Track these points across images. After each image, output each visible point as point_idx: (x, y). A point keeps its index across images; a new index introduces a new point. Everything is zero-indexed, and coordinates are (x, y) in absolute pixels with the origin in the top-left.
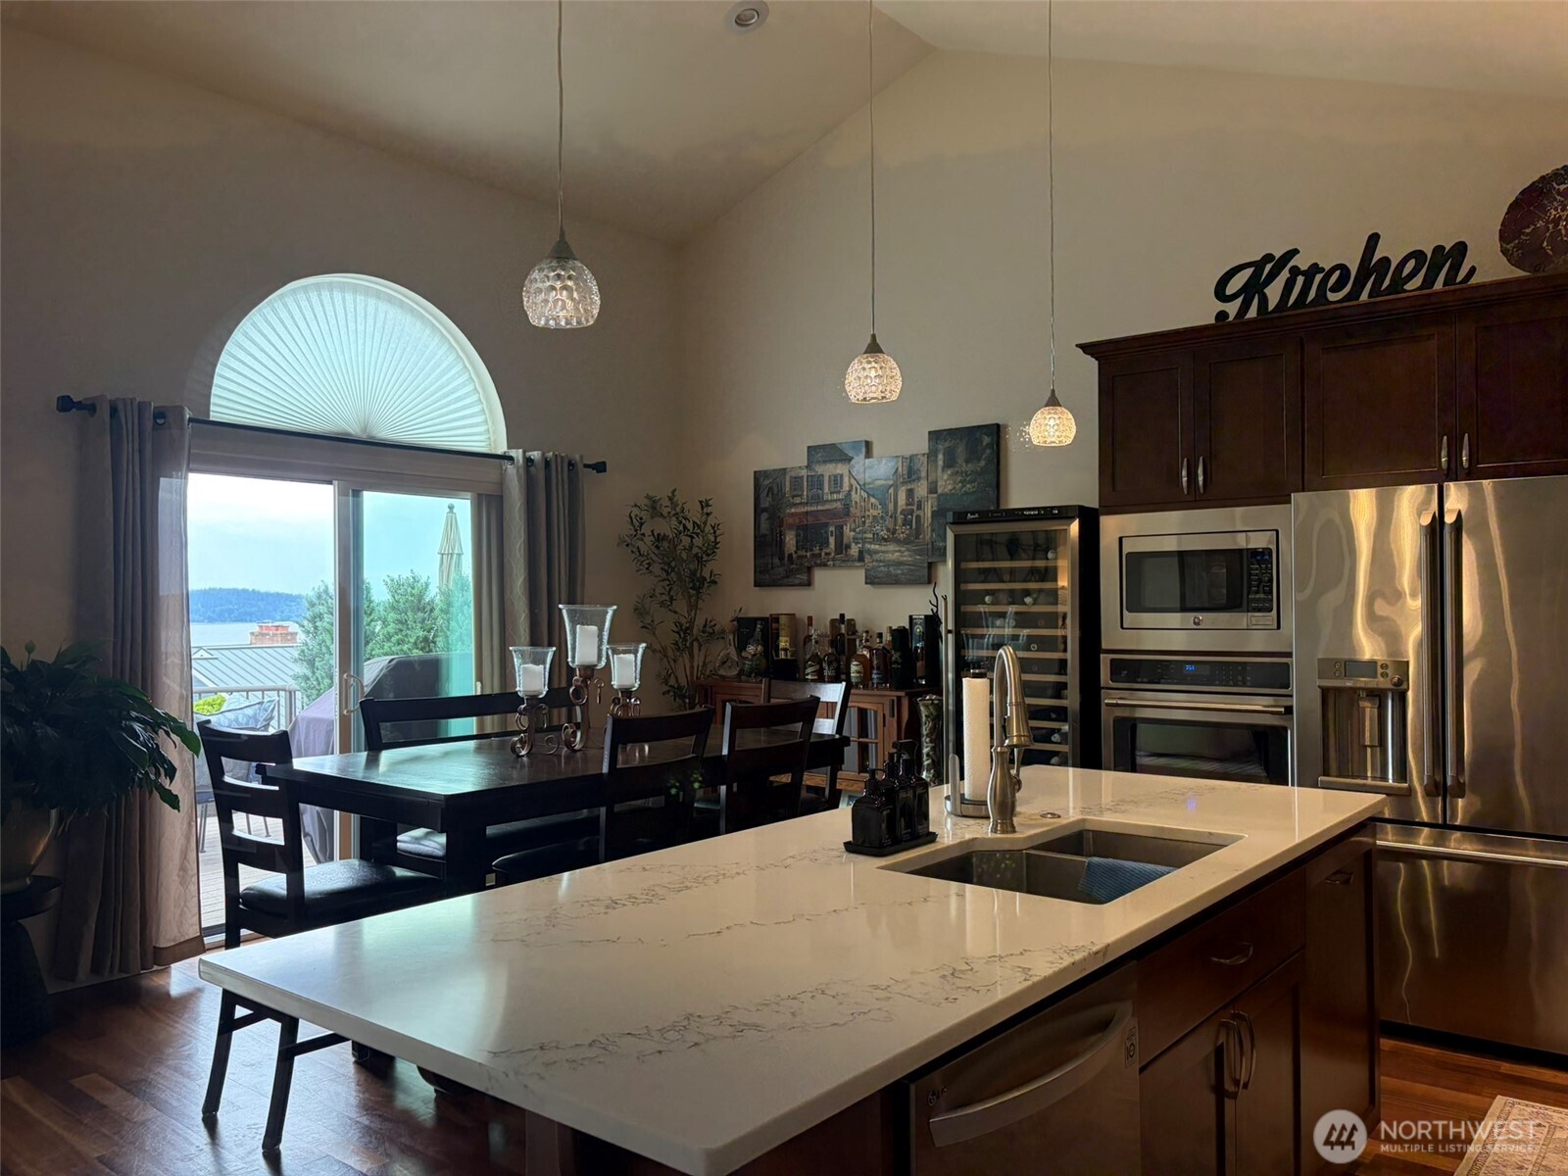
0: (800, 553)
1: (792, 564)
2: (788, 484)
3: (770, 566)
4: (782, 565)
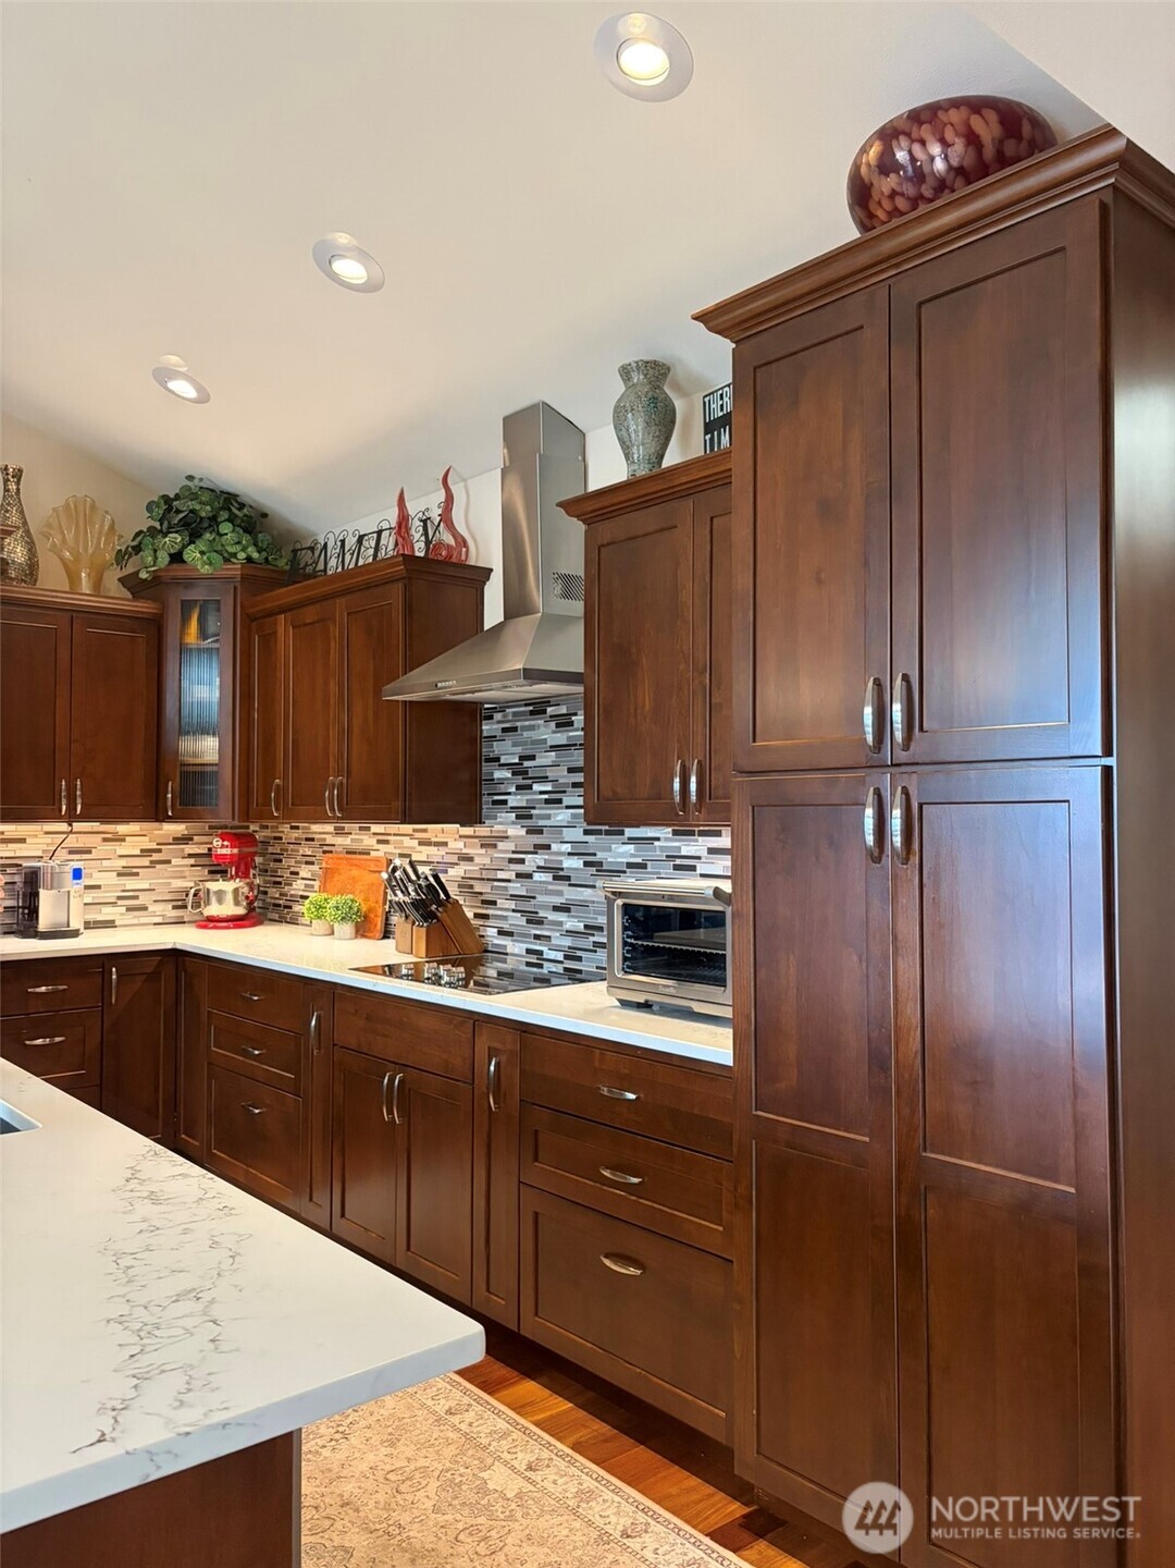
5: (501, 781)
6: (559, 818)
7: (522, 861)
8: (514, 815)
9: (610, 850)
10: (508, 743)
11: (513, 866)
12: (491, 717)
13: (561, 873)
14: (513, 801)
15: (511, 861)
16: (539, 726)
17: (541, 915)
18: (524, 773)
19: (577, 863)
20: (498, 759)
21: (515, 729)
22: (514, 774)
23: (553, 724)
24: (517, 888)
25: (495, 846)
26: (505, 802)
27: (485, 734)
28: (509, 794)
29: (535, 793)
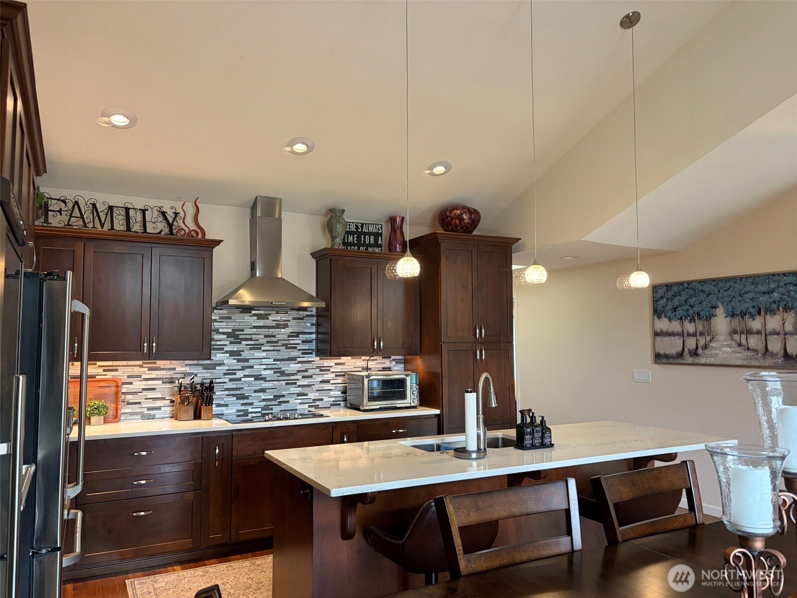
5: (220, 340)
6: (259, 355)
7: (234, 374)
8: (228, 354)
10: (225, 324)
11: (226, 376)
13: (260, 377)
14: (227, 348)
16: (246, 318)
17: (247, 394)
20: (217, 330)
22: (228, 337)
23: (255, 318)
24: (231, 385)
25: (214, 368)
26: (222, 349)
28: (225, 345)
29: (244, 345)
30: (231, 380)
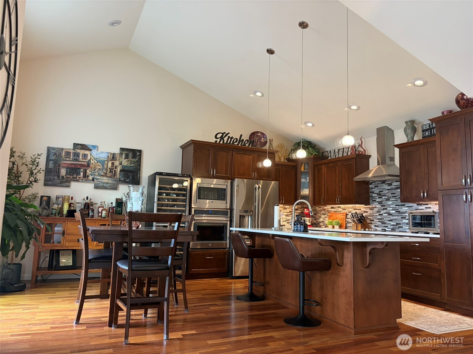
0: (67, 176)
1: (64, 179)
2: (64, 153)
3: (53, 179)
4: (59, 179)
5: (375, 196)
6: (389, 203)
7: (380, 212)
8: (378, 203)
9: (402, 209)
10: (376, 189)
11: (378, 213)
12: (372, 184)
13: (390, 214)
14: (377, 200)
15: (377, 212)
16: (384, 185)
17: (385, 222)
18: (380, 195)
19: (394, 212)
20: (374, 192)
21: (378, 186)
22: (377, 195)
23: (387, 185)
24: (379, 217)
25: (373, 209)
26: (376, 200)
27: (370, 187)
28: (377, 199)
29: (383, 198)
30: (379, 215)
